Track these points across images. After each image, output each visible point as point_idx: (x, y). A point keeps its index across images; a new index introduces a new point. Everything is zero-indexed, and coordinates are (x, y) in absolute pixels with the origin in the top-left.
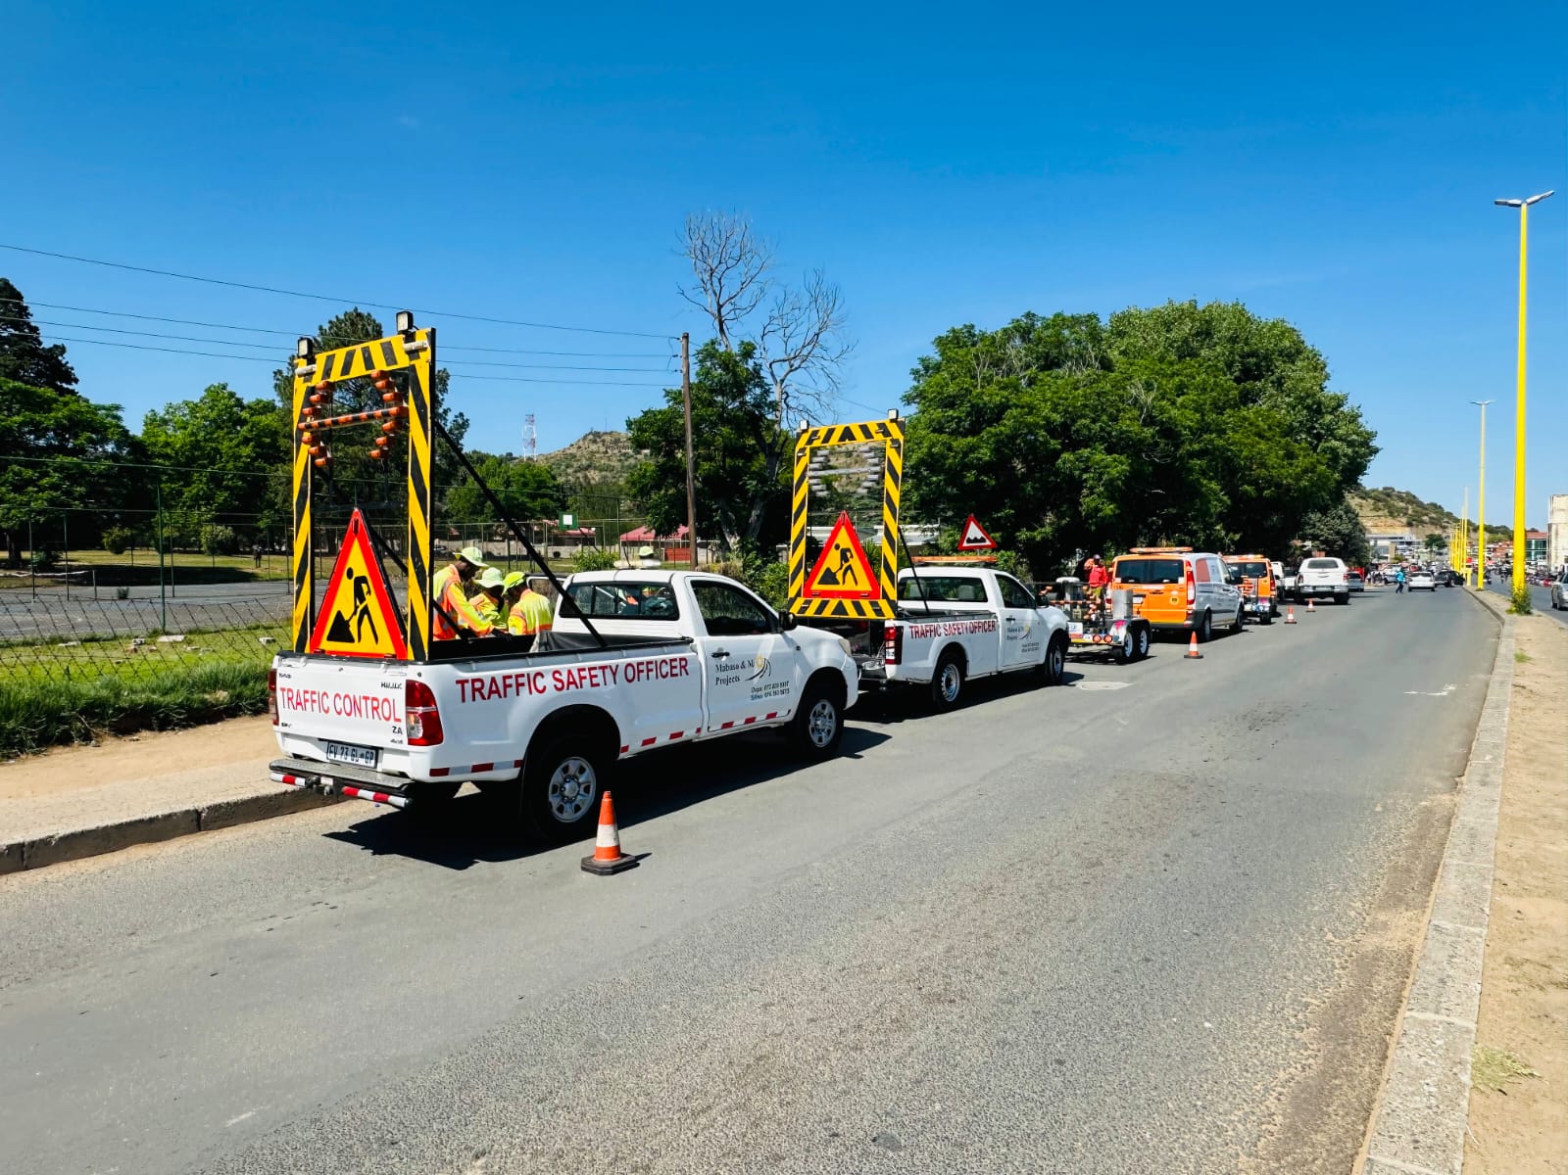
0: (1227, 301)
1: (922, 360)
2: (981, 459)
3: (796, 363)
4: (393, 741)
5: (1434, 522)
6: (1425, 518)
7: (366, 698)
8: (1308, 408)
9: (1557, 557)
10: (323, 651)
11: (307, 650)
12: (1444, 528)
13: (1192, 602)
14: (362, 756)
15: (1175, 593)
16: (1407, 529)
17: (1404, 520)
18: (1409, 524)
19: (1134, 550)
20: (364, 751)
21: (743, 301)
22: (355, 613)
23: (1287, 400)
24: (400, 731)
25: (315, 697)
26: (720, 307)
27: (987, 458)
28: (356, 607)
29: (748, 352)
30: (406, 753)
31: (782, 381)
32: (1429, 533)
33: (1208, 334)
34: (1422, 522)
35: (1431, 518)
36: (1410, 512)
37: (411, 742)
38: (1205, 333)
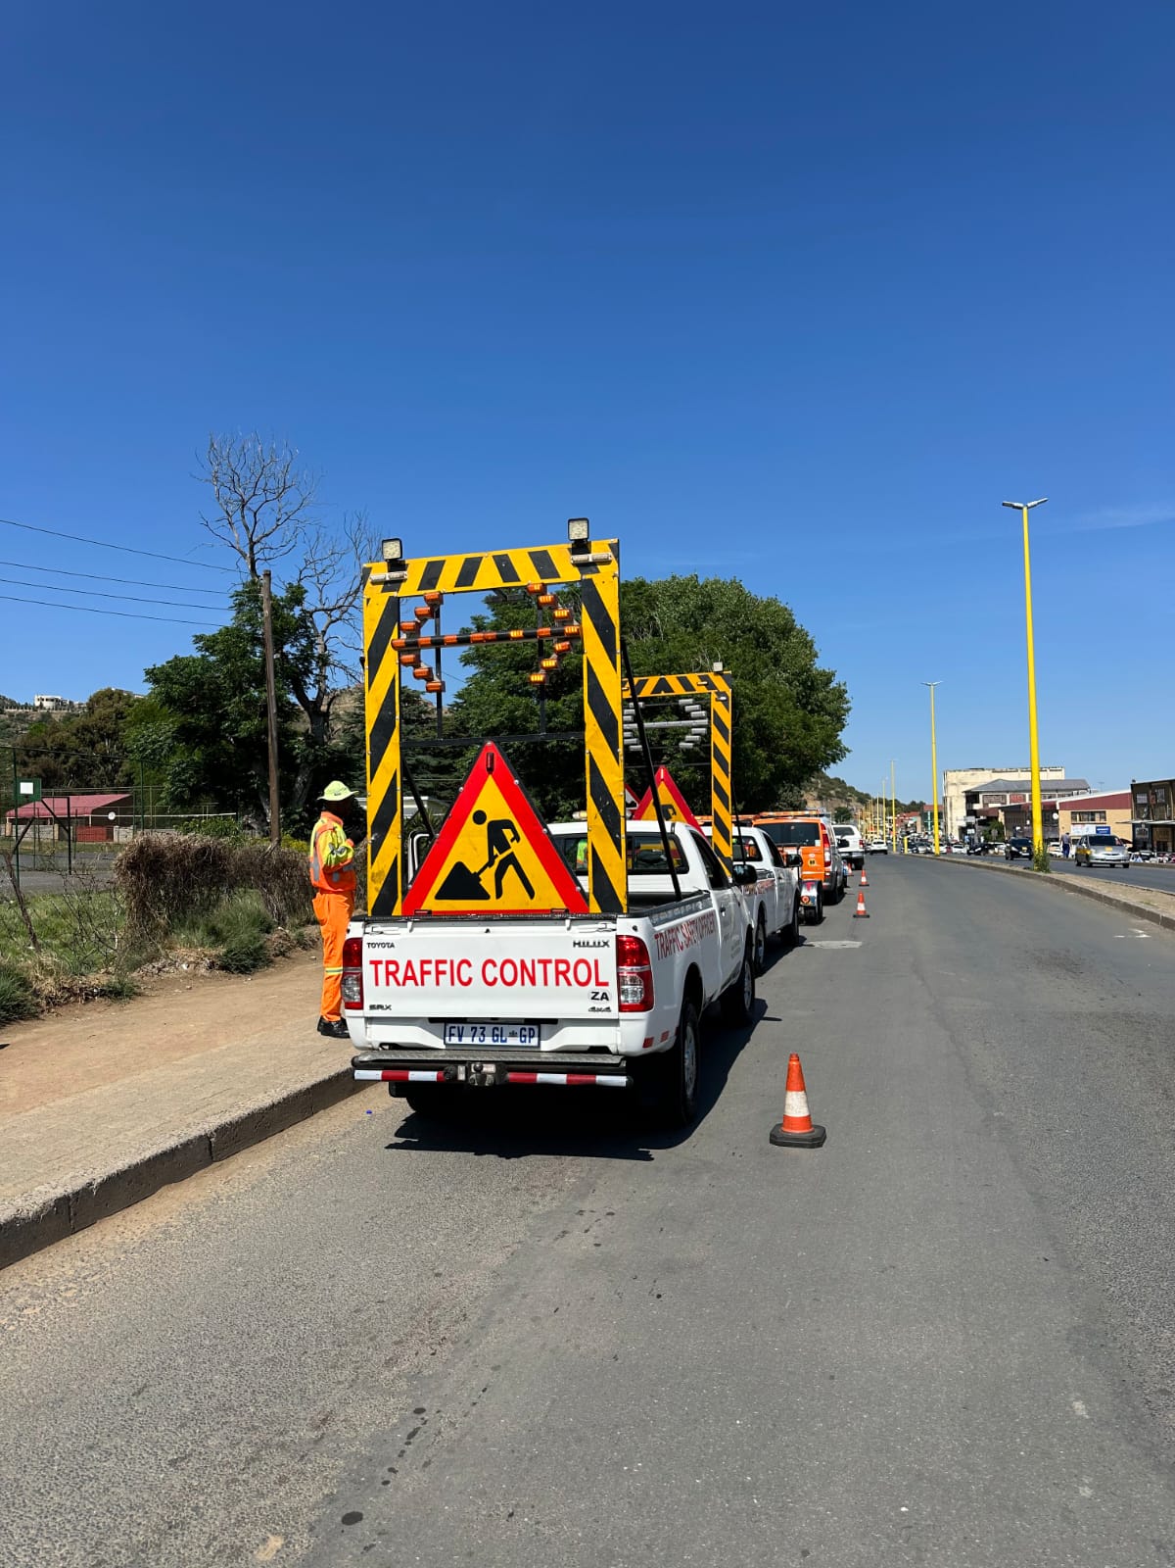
0: (726, 577)
1: (475, 619)
2: (564, 723)
3: (336, 614)
4: (593, 1009)
5: (841, 796)
6: (832, 792)
7: (545, 962)
8: (803, 683)
9: (952, 827)
10: (430, 912)
11: (397, 910)
12: (849, 801)
13: (827, 864)
14: (513, 1035)
15: (812, 856)
16: (819, 802)
17: (815, 794)
18: (820, 798)
19: (765, 814)
20: (517, 1028)
21: (273, 540)
22: (490, 864)
23: (785, 675)
24: (605, 996)
25: (445, 967)
26: (252, 544)
27: (570, 722)
28: (492, 858)
29: (297, 596)
30: (615, 1022)
31: (324, 632)
32: (836, 806)
33: (711, 608)
34: (831, 796)
35: (837, 792)
36: (820, 786)
37: (622, 1008)
38: (707, 609)
